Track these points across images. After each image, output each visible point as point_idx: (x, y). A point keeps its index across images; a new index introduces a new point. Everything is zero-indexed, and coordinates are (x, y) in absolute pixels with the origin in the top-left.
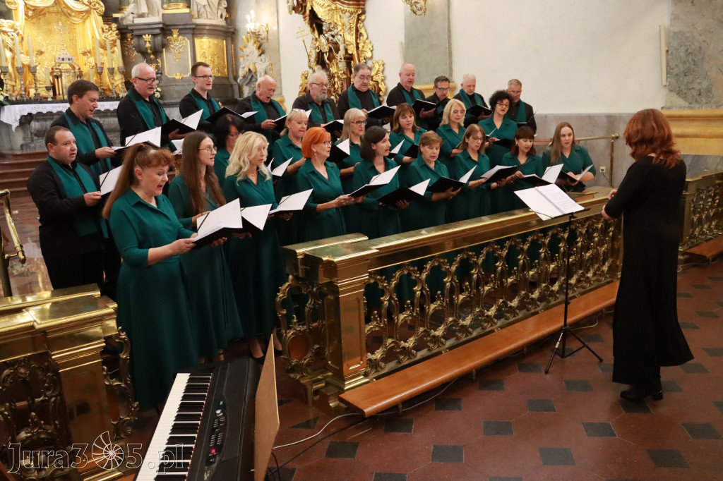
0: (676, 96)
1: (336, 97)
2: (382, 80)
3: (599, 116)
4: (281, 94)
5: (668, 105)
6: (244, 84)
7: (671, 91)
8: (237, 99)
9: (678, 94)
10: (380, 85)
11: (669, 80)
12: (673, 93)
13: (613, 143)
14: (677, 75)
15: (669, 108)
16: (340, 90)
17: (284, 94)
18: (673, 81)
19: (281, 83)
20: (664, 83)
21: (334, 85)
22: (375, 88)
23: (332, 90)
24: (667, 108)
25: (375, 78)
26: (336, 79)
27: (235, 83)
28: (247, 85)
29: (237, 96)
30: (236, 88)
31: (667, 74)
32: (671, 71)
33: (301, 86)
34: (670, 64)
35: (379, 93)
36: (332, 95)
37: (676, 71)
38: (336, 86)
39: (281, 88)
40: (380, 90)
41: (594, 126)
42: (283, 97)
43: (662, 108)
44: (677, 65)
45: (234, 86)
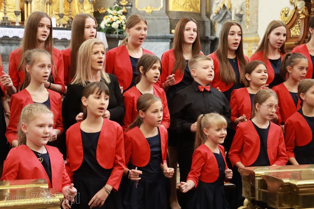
4: (256, 32)
6: (217, 21)
8: (208, 37)
19: (257, 21)
27: (207, 19)
28: (220, 22)
29: (208, 34)
30: (208, 26)
39: (258, 26)
42: (258, 36)
45: (206, 23)
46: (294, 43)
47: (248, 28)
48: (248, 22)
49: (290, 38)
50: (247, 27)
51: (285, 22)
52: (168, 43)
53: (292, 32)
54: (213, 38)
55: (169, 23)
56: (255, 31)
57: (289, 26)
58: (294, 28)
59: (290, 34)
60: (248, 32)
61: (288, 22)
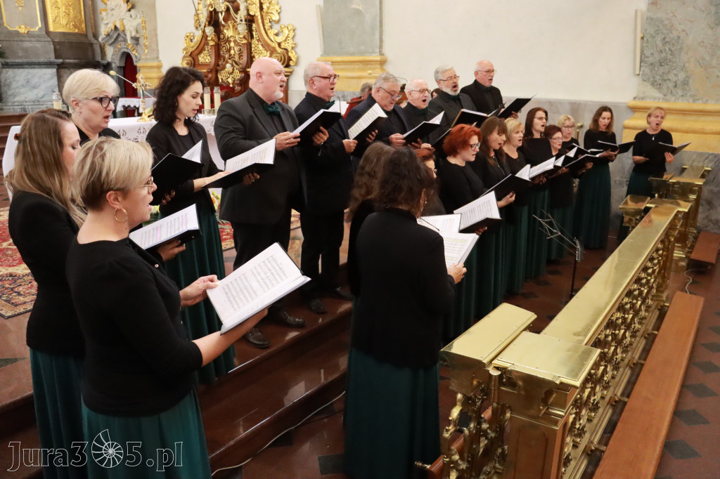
0: (650, 87)
1: (232, 65)
2: (293, 48)
3: (560, 103)
4: (158, 58)
5: (641, 95)
6: (107, 44)
7: (645, 81)
8: (99, 62)
9: (653, 84)
10: (290, 54)
11: (642, 69)
12: (646, 83)
13: (578, 132)
14: (652, 64)
15: (643, 99)
16: (237, 58)
17: (161, 58)
18: (647, 70)
19: (157, 45)
20: (638, 73)
21: (229, 50)
22: (284, 56)
23: (227, 56)
24: (639, 99)
25: (283, 45)
26: (232, 44)
27: (95, 42)
28: (111, 45)
29: (98, 58)
30: (97, 48)
31: (641, 62)
32: (646, 59)
33: (184, 49)
34: (645, 52)
35: (288, 62)
36: (227, 62)
37: (651, 60)
38: (232, 52)
39: (158, 50)
40: (290, 59)
41: (555, 113)
42: (160, 61)
43: (635, 98)
44: (652, 54)
45: (94, 45)
46: (205, 71)
47: (148, 53)
48: (146, 46)
49: (199, 65)
50: (146, 51)
51: (192, 47)
52: (55, 70)
53: (200, 58)
54: (104, 62)
55: (52, 46)
56: (155, 56)
57: (197, 52)
58: (202, 55)
59: (199, 61)
60: (148, 57)
61: (195, 47)
